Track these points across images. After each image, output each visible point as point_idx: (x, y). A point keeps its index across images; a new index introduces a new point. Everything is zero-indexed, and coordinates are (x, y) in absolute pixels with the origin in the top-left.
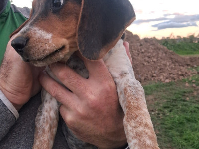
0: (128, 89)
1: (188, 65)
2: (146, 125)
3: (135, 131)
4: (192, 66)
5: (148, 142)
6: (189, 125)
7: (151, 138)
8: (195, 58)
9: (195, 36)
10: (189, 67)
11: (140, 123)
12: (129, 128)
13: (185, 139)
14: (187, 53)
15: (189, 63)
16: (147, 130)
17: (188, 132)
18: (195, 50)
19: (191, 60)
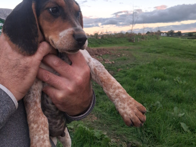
0: (97, 69)
1: (96, 54)
2: (119, 88)
3: (114, 94)
4: (99, 55)
5: (124, 96)
6: (102, 97)
7: (124, 93)
8: (101, 49)
9: (99, 34)
10: (97, 56)
11: (115, 89)
12: (111, 94)
13: (101, 107)
14: (95, 46)
15: (97, 53)
16: (121, 90)
17: (102, 102)
18: (99, 44)
19: (98, 51)
